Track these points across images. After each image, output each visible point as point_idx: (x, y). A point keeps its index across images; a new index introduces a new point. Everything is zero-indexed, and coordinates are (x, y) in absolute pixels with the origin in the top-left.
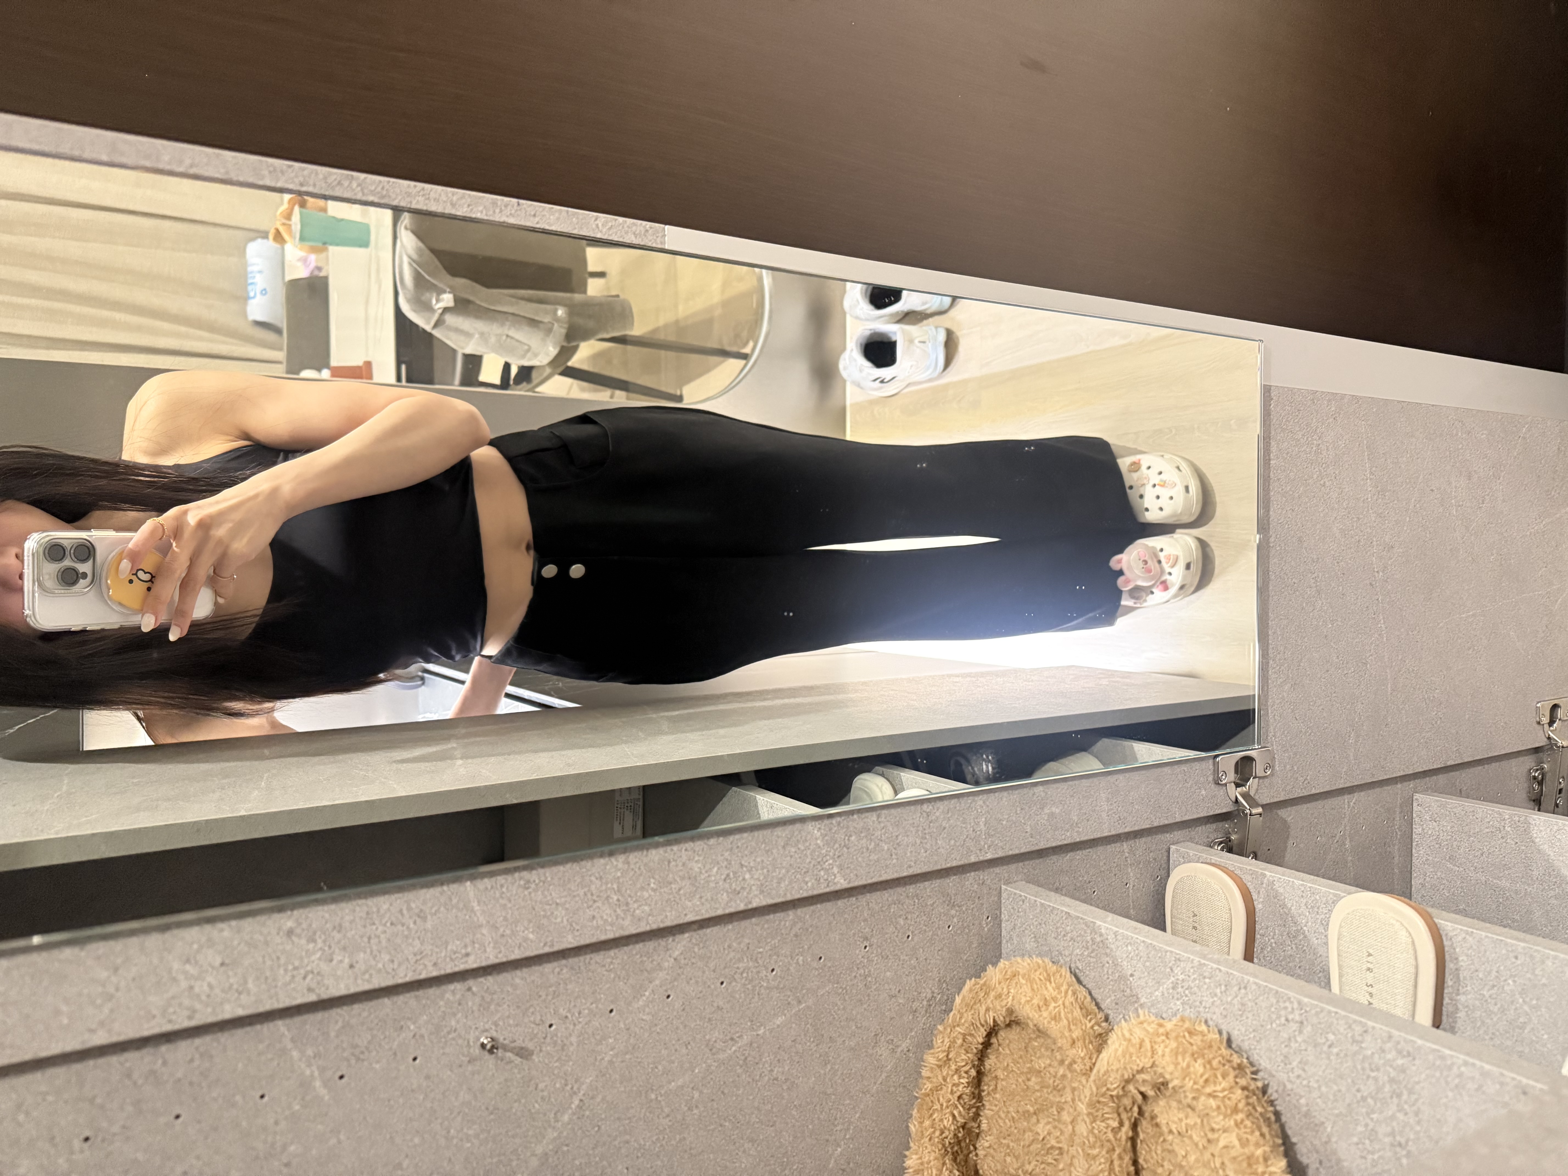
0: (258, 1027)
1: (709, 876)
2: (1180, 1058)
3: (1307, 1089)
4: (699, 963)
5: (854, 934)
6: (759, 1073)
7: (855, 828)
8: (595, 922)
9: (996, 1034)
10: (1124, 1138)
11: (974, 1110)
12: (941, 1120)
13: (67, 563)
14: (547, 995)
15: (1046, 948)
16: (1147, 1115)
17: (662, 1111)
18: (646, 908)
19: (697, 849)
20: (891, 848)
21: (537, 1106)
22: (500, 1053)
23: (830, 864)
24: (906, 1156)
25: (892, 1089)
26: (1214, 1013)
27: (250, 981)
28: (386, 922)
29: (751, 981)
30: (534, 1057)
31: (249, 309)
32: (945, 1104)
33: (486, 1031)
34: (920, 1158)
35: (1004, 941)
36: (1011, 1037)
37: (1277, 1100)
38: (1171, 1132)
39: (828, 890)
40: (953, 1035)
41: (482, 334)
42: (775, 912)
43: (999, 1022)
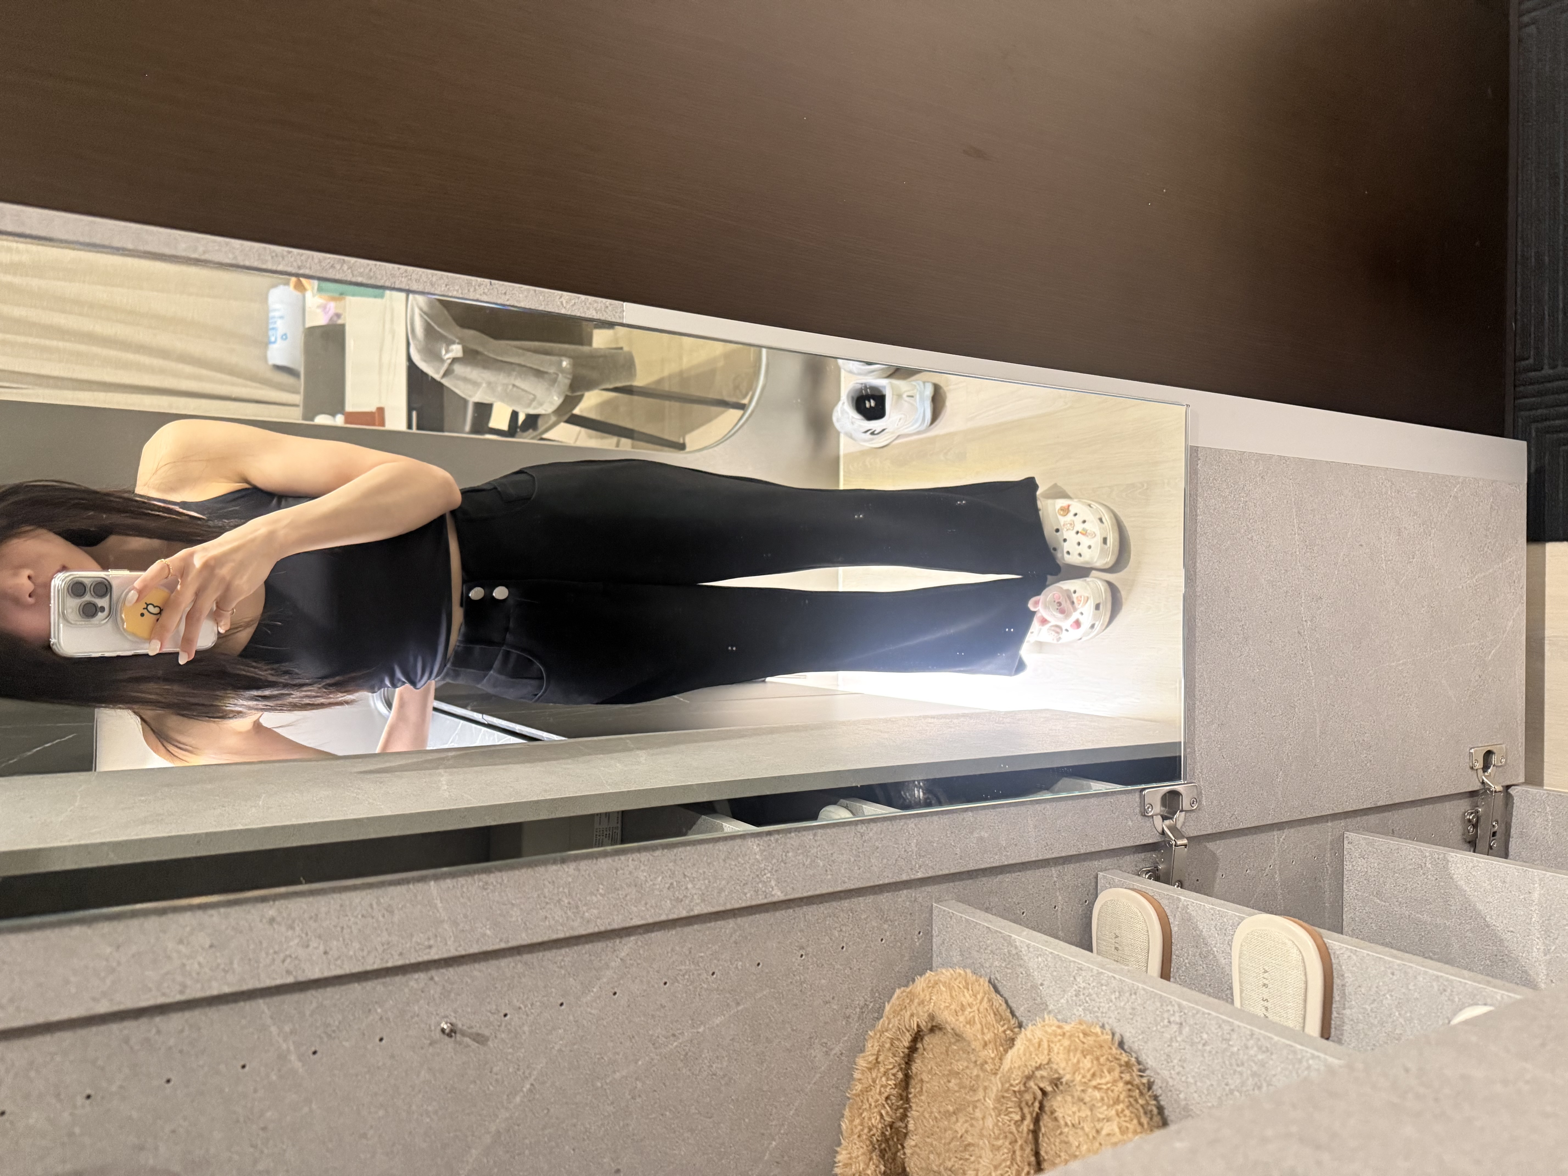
0: (242, 1004)
1: (654, 884)
2: (1072, 1054)
3: (1185, 1084)
4: (645, 964)
5: (791, 943)
6: (698, 1069)
7: (792, 845)
8: (547, 923)
9: (922, 1039)
10: (1025, 1129)
11: (901, 1110)
12: (870, 1119)
13: (87, 598)
14: (502, 987)
15: (970, 961)
16: (1046, 1109)
17: (607, 1098)
18: (595, 911)
19: (642, 860)
20: (826, 864)
21: (491, 1088)
22: (458, 1037)
23: (767, 878)
24: (837, 1152)
25: (825, 1089)
26: (1110, 1018)
27: (236, 962)
28: (358, 914)
29: (692, 982)
30: (490, 1043)
31: (270, 354)
32: (873, 1104)
33: (447, 1017)
34: (850, 1153)
35: (935, 956)
36: (934, 1041)
37: (1161, 1095)
38: (1066, 1125)
39: (765, 901)
40: (882, 1039)
41: (489, 384)
42: (716, 920)
43: (923, 1028)
